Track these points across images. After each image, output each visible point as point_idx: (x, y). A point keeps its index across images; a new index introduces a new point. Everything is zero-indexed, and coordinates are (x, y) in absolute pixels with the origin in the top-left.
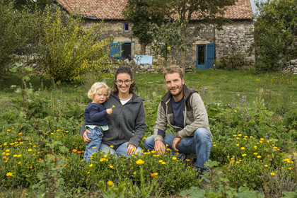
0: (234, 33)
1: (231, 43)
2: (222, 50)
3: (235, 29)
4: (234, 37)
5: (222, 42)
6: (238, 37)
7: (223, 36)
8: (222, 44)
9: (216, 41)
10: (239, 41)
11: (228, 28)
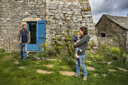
0: (69, 8)
1: (65, 20)
2: (53, 28)
3: (69, 4)
4: (69, 13)
5: (55, 18)
6: (74, 12)
7: (56, 11)
8: (54, 21)
9: (47, 17)
10: (74, 18)
11: (61, 3)
